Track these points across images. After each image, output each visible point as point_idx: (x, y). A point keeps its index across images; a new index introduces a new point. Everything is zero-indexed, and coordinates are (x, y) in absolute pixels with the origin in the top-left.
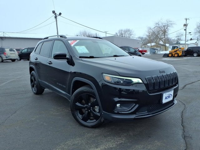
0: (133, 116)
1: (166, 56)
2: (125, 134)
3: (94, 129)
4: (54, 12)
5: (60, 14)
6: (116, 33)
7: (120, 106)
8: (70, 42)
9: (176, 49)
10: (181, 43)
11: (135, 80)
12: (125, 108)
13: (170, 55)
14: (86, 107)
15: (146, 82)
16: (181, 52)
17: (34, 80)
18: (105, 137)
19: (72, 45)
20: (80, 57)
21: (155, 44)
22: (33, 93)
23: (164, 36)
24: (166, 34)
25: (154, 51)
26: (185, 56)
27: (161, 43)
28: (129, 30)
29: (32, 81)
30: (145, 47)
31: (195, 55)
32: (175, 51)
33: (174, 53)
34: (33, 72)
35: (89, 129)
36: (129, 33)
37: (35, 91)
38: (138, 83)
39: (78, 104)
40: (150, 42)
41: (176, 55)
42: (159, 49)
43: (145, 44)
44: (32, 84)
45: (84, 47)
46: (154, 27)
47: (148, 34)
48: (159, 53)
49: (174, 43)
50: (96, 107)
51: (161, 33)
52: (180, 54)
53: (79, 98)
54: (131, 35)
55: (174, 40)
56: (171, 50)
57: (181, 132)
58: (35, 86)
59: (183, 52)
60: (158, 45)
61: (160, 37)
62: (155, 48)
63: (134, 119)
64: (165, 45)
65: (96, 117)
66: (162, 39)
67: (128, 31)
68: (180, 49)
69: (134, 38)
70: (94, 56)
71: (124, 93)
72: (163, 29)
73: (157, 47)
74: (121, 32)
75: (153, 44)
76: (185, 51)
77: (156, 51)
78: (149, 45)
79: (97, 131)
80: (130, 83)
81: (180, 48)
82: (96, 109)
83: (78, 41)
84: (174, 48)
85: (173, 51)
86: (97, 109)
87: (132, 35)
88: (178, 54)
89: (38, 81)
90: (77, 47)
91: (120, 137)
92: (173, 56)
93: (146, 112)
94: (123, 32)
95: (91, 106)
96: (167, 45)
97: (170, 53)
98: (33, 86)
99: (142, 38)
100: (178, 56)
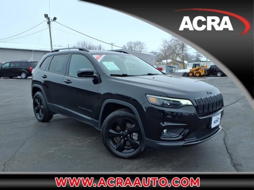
0: (182, 143)
1: (186, 75)
2: (170, 165)
3: (132, 160)
4: (46, 16)
5: (55, 19)
6: (124, 46)
7: (167, 131)
8: (94, 56)
9: (197, 68)
10: (201, 60)
11: (184, 102)
12: (173, 134)
13: (191, 75)
14: (122, 135)
15: (195, 105)
16: (204, 71)
17: (39, 103)
18: (148, 168)
19: (99, 61)
20: (112, 75)
21: (171, 61)
22: (37, 120)
23: (183, 51)
24: (185, 49)
25: (171, 69)
26: (208, 76)
27: (178, 59)
28: (140, 43)
29: (35, 104)
30: (160, 64)
31: (219, 75)
32: (196, 70)
33: (195, 72)
34: (38, 93)
35: (126, 160)
36: (139, 46)
37: (40, 117)
38: (187, 105)
39: (111, 131)
40: (166, 58)
41: (198, 75)
42: (176, 66)
43: (160, 60)
44: (36, 108)
45: (112, 63)
46: (170, 40)
47: (162, 48)
48: (177, 71)
49: (193, 59)
50: (134, 134)
51: (179, 47)
52: (203, 73)
53: (113, 124)
54: (142, 49)
55: (193, 57)
56: (192, 68)
57: (229, 161)
58: (41, 111)
59: (205, 70)
60: (175, 62)
61: (177, 52)
62: (172, 65)
63: (183, 146)
64: (183, 62)
65: (134, 146)
66: (180, 54)
67: (138, 43)
68: (202, 68)
69: (147, 53)
70: (128, 75)
71: (170, 117)
72: (181, 43)
73: (174, 64)
74: (130, 45)
75: (169, 61)
76: (208, 70)
77: (174, 69)
78: (164, 61)
79: (136, 162)
80: (178, 105)
81: (202, 66)
82: (133, 137)
83: (104, 56)
84: (195, 66)
85: (195, 69)
86: (135, 136)
87: (144, 49)
88: (200, 73)
89: (47, 104)
90: (105, 63)
91: (165, 168)
92: (194, 76)
93: (195, 138)
94: (132, 45)
95: (128, 133)
96: (186, 62)
97: (190, 72)
98: (37, 111)
99: (155, 53)
100: (201, 76)
